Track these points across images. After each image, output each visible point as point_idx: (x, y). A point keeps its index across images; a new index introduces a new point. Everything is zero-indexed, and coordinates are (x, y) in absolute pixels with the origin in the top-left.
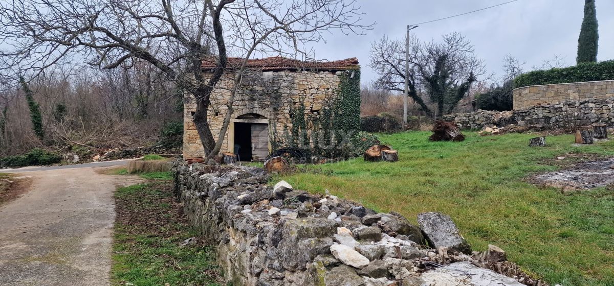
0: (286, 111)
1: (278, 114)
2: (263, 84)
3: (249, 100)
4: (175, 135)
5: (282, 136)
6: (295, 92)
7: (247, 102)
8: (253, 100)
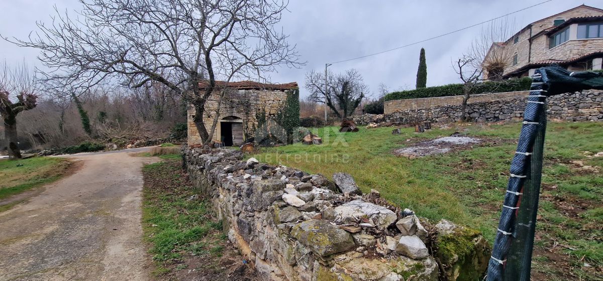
0: (254, 115)
1: (249, 116)
2: (239, 97)
3: (229, 108)
4: (182, 130)
5: (252, 130)
6: (259, 102)
7: (228, 109)
8: (233, 107)
